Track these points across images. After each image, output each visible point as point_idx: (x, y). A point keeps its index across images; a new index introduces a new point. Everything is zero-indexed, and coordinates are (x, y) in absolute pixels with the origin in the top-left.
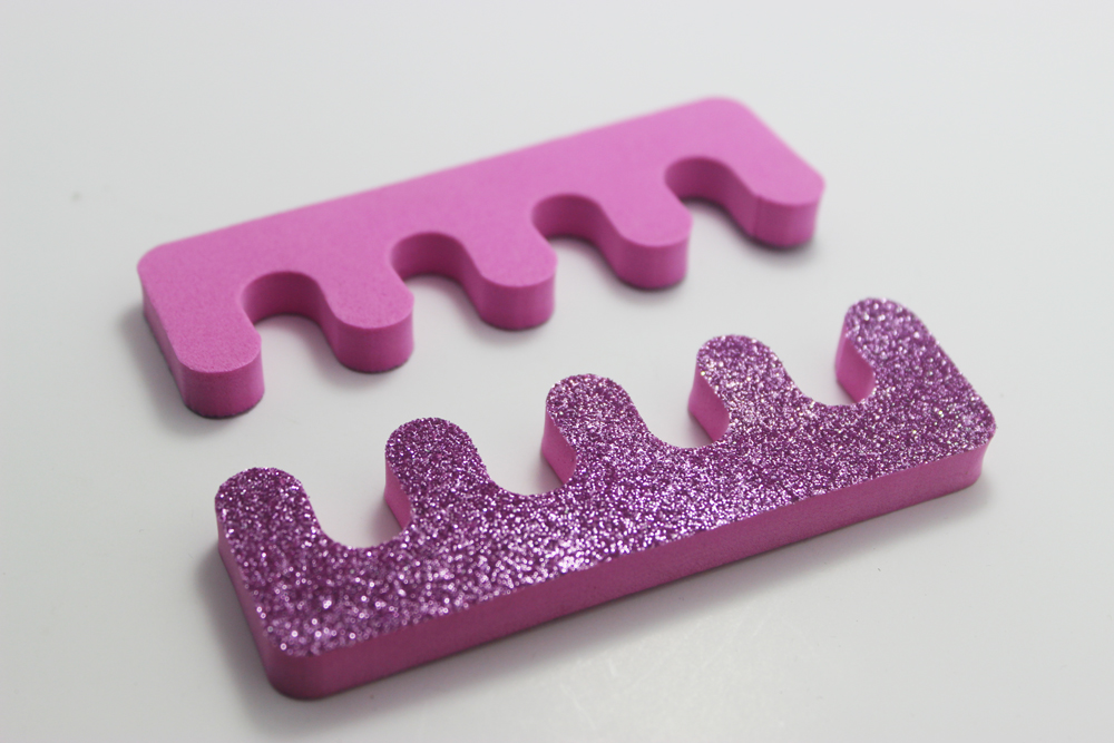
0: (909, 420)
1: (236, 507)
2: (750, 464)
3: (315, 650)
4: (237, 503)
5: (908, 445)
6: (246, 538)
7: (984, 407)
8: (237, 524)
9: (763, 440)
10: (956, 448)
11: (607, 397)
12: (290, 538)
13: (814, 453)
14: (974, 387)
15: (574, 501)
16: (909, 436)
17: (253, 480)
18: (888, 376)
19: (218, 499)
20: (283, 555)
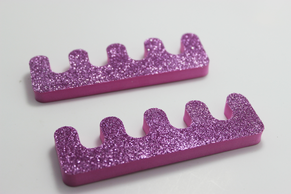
0: (241, 125)
1: (59, 135)
2: (196, 134)
3: (74, 173)
4: (60, 135)
5: (239, 132)
6: (61, 144)
7: (262, 123)
8: (59, 140)
9: (200, 128)
10: (252, 133)
11: (160, 114)
12: (72, 145)
13: (213, 132)
14: (260, 118)
15: (147, 140)
16: (240, 129)
17: (65, 129)
18: (236, 113)
19: (55, 133)
20: (69, 149)
